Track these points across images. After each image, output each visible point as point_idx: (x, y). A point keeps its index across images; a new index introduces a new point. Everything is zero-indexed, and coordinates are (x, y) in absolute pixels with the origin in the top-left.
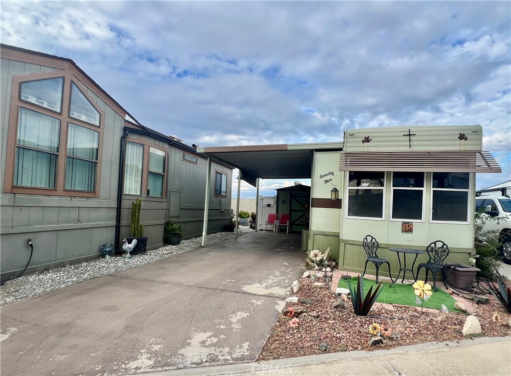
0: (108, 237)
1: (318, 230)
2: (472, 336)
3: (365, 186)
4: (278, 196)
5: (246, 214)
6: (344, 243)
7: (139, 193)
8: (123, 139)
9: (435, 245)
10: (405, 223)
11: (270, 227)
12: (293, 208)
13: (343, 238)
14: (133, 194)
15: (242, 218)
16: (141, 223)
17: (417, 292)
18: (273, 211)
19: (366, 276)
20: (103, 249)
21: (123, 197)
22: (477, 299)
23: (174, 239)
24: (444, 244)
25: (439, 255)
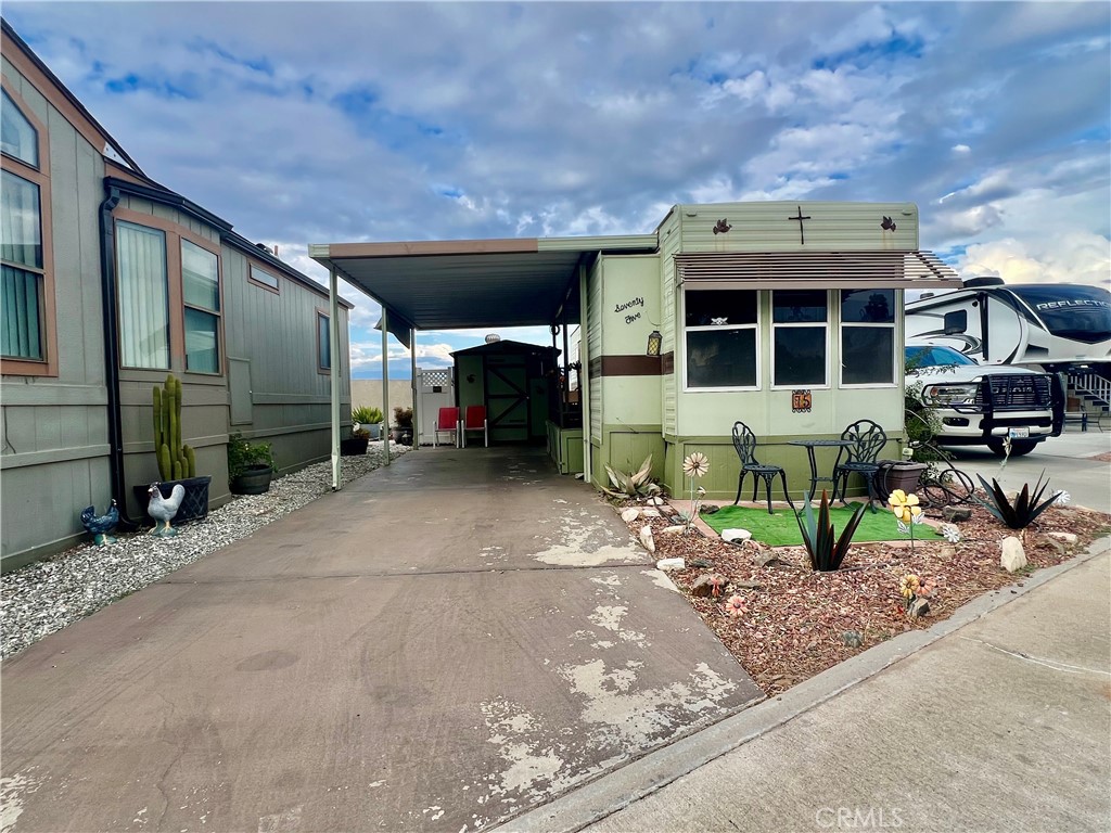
0: (91, 487)
1: (617, 423)
2: (1025, 572)
3: (719, 324)
4: (456, 368)
5: (374, 414)
6: (682, 444)
7: (163, 365)
8: (105, 211)
9: (857, 429)
10: (798, 392)
11: (444, 437)
12: (491, 393)
13: (680, 434)
14: (146, 366)
15: (367, 423)
16: (184, 441)
17: (898, 512)
18: (448, 400)
19: (741, 503)
20: (87, 520)
21: (122, 375)
22: (953, 514)
23: (258, 480)
24: (875, 425)
25: (867, 446)
